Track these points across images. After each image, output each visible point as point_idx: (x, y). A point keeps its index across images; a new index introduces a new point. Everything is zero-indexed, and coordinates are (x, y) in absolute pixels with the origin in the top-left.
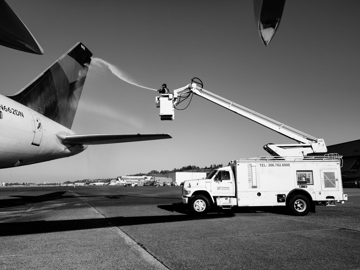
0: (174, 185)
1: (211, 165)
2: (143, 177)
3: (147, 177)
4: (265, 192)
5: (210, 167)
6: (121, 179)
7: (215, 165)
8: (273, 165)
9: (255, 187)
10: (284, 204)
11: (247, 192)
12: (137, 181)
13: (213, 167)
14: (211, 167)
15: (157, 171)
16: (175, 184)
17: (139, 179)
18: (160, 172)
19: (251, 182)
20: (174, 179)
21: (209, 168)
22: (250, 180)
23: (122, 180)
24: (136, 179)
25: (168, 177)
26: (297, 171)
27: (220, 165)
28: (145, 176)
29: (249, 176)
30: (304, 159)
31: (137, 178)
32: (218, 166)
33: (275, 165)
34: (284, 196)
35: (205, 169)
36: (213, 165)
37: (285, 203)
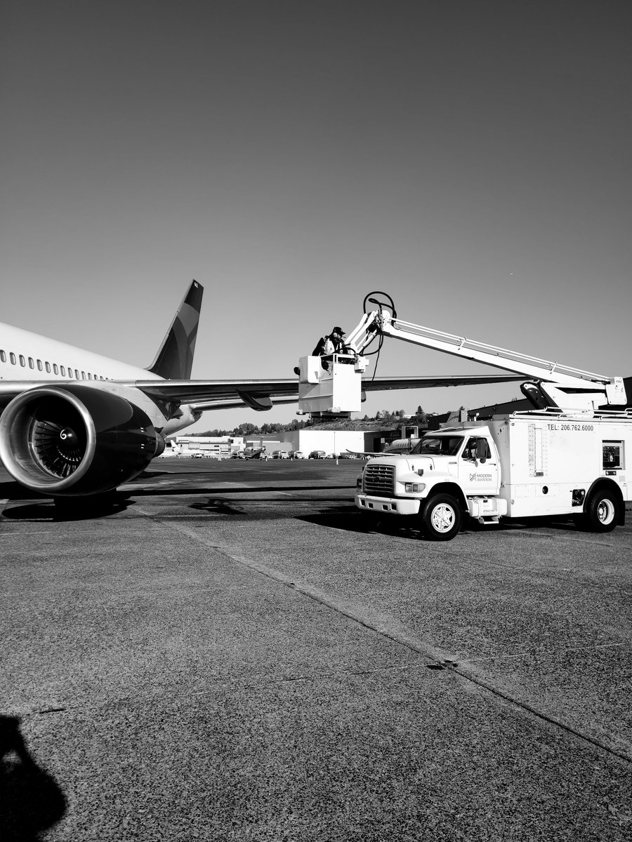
0: (296, 457)
1: (378, 413)
2: (225, 439)
3: (232, 438)
4: (555, 484)
5: (374, 416)
6: (177, 444)
7: (387, 412)
8: (568, 428)
9: (540, 474)
10: (579, 509)
11: (526, 485)
12: (212, 447)
13: (381, 417)
14: (377, 418)
15: (255, 424)
16: (299, 455)
17: (217, 444)
18: (260, 427)
19: (534, 463)
20: (297, 446)
21: (372, 420)
22: (532, 459)
23: (179, 445)
24: (210, 443)
25: (282, 441)
26: (604, 441)
27: (397, 413)
28: (229, 437)
29: (530, 450)
30: (595, 417)
31: (212, 441)
32: (393, 414)
33: (571, 427)
34: (583, 493)
35: (363, 420)
36: (381, 412)
37: (582, 506)
